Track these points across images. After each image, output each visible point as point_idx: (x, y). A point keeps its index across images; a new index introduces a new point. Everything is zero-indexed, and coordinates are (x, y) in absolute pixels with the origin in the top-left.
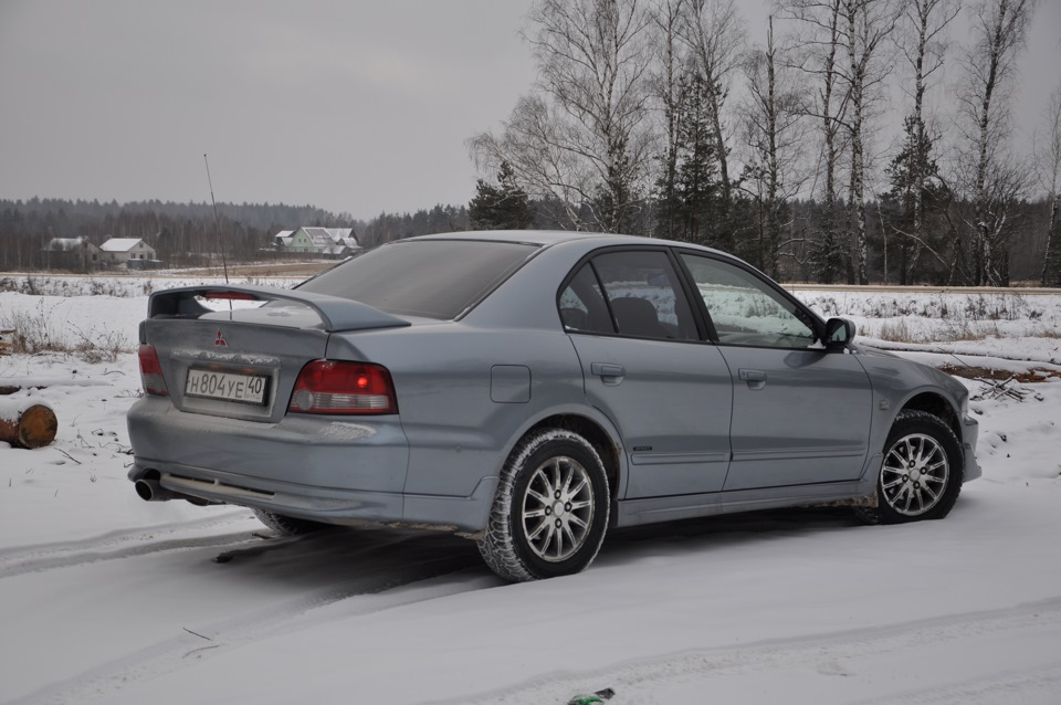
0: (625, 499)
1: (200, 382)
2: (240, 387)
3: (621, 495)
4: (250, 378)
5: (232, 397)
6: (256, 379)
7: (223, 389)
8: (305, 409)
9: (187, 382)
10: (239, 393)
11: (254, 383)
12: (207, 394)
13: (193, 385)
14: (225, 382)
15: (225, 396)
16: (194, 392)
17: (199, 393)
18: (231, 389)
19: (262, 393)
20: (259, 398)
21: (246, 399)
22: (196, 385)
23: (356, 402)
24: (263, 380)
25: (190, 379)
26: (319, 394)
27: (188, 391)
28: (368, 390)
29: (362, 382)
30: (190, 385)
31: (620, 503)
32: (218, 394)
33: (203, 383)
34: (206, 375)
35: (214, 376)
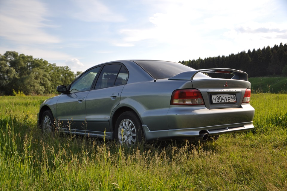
2: (229, 99)
4: (231, 96)
5: (227, 102)
6: (233, 96)
7: (224, 100)
8: (245, 102)
11: (232, 97)
12: (220, 102)
13: (214, 100)
14: (224, 98)
15: (225, 102)
16: (215, 102)
17: (217, 102)
18: (226, 100)
19: (235, 99)
21: (232, 102)
24: (235, 96)
25: (213, 98)
27: (213, 102)
32: (223, 101)
33: (217, 99)
34: (217, 96)
35: (220, 96)
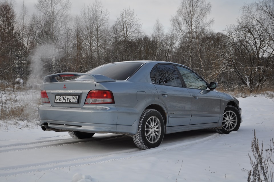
0: (168, 127)
1: (59, 99)
2: (70, 99)
3: (167, 125)
4: (73, 96)
5: (68, 102)
6: (75, 96)
7: (66, 100)
8: (89, 103)
9: (55, 99)
10: (70, 101)
11: (74, 98)
12: (61, 101)
13: (57, 99)
14: (66, 98)
15: (66, 102)
16: (57, 101)
17: (59, 101)
18: (68, 100)
19: (77, 100)
20: (76, 101)
21: (73, 102)
22: (58, 99)
23: (103, 101)
24: (77, 97)
25: (56, 98)
26: (93, 99)
28: (106, 97)
29: (105, 95)
30: (56, 100)
31: (167, 128)
32: (64, 101)
33: (60, 99)
34: (61, 97)
35: (63, 97)
